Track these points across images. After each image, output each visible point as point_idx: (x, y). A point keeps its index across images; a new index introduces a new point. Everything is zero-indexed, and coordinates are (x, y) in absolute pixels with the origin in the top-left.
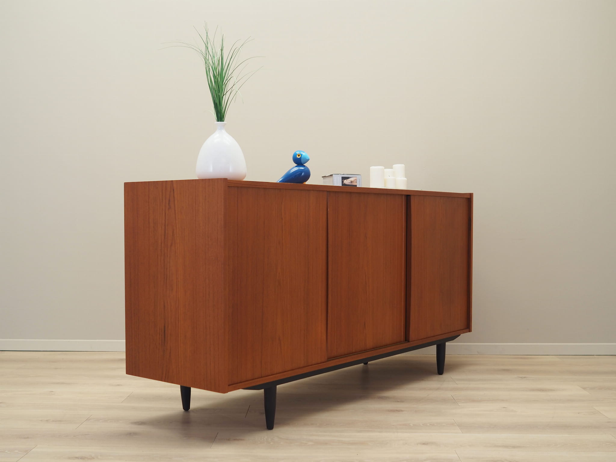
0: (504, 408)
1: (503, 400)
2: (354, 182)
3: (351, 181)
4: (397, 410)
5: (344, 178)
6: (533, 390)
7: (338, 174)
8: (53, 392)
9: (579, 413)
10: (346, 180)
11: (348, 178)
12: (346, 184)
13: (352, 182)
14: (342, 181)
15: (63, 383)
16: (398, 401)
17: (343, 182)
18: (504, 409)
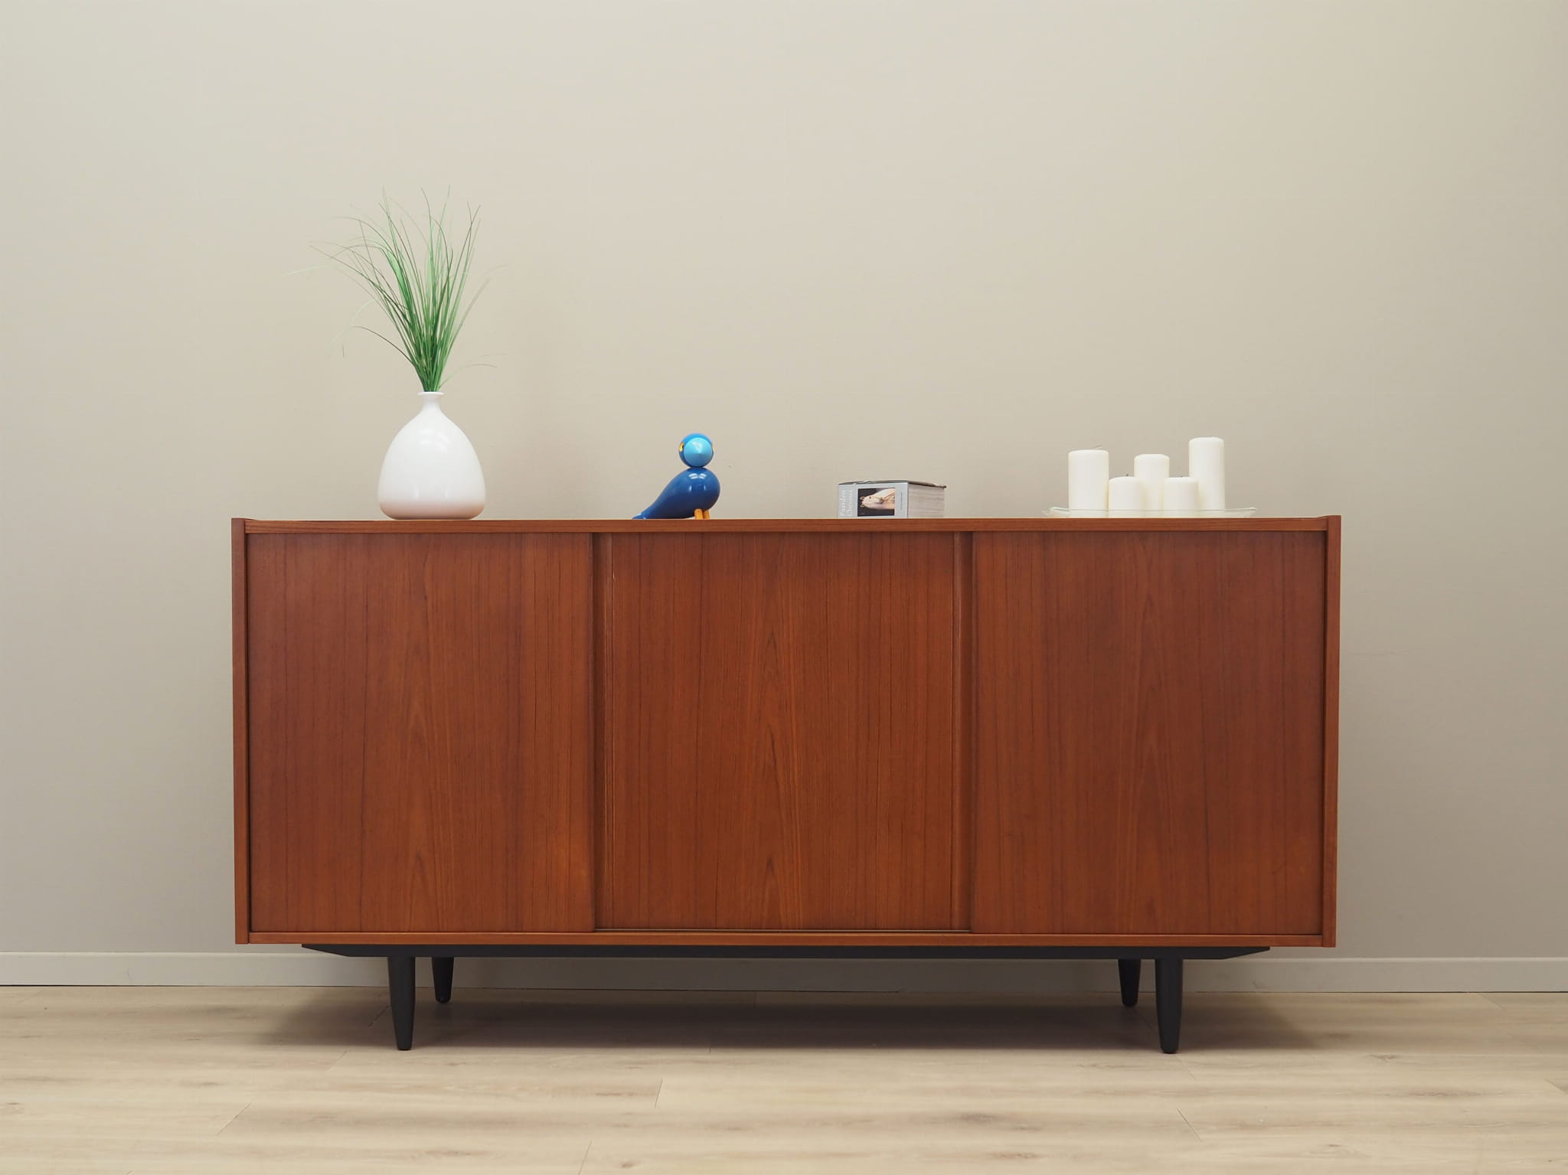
0: (1332, 1146)
1: (1328, 1125)
2: (887, 500)
3: (881, 499)
4: (1019, 1155)
5: (863, 493)
6: (1416, 1094)
7: (852, 483)
8: (15, 1104)
9: (1550, 1161)
10: (868, 497)
11: (873, 491)
12: (868, 506)
13: (882, 501)
14: (859, 499)
15: (46, 1079)
16: (1023, 1129)
17: (860, 502)
18: (1332, 1149)
